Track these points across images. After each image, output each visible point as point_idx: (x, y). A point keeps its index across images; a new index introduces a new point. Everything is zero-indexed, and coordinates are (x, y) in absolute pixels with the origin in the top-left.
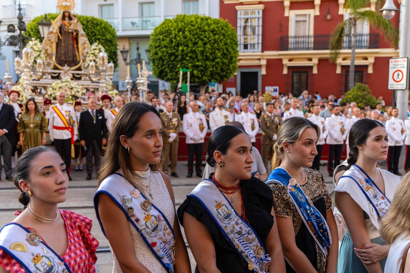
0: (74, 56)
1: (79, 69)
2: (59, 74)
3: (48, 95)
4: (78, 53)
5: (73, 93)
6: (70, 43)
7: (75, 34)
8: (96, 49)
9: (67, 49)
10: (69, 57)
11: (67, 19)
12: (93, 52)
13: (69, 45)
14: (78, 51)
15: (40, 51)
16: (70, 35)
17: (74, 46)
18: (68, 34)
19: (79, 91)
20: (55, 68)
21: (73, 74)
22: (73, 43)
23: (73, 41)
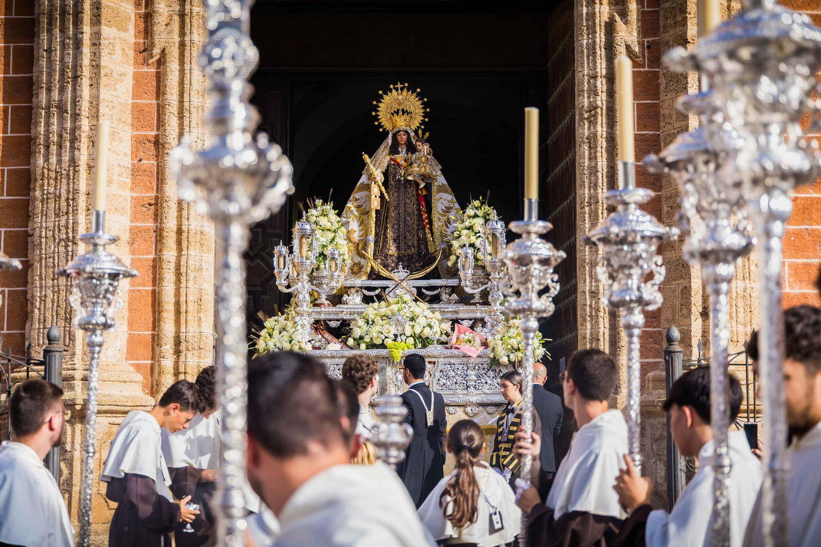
0: (423, 241)
1: (435, 275)
2: (384, 288)
3: (354, 339)
4: (432, 234)
5: (418, 330)
6: (410, 211)
7: (422, 185)
8: (476, 216)
9: (402, 226)
10: (409, 247)
11: (403, 150)
12: (467, 224)
13: (409, 214)
14: (431, 229)
15: (335, 232)
16: (412, 190)
17: (420, 216)
18: (406, 187)
19: (432, 324)
20: (374, 275)
21: (419, 289)
22: (419, 210)
23: (419, 205)
